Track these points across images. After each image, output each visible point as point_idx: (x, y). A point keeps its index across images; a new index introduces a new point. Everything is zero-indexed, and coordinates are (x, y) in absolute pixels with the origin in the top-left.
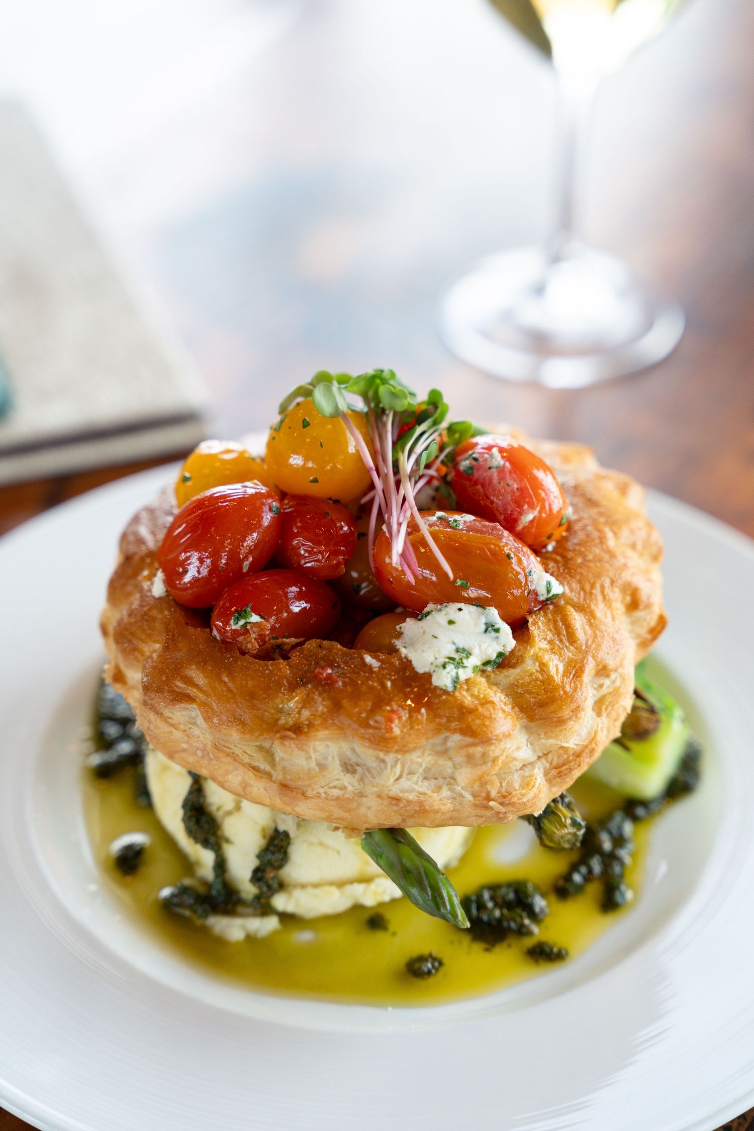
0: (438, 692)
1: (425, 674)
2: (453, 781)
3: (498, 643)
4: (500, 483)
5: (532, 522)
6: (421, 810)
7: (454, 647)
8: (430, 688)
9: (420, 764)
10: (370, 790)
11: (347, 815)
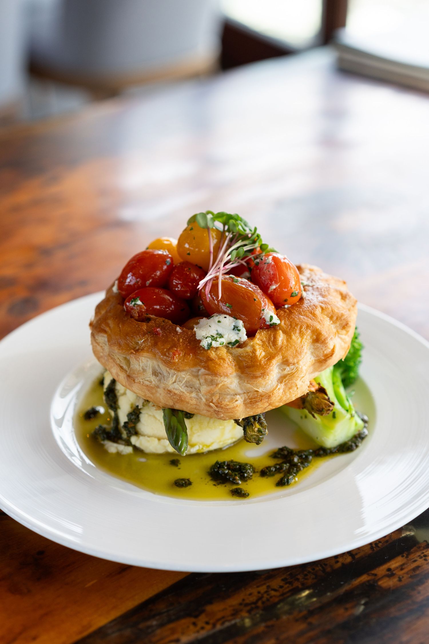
0: (201, 348)
1: (199, 340)
2: (199, 391)
3: (238, 336)
4: (266, 270)
5: (275, 289)
6: (180, 399)
7: (216, 332)
8: (198, 346)
9: (184, 378)
10: (162, 385)
11: (151, 396)
